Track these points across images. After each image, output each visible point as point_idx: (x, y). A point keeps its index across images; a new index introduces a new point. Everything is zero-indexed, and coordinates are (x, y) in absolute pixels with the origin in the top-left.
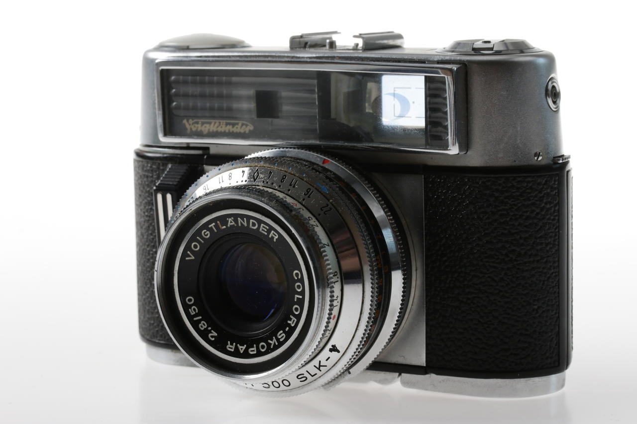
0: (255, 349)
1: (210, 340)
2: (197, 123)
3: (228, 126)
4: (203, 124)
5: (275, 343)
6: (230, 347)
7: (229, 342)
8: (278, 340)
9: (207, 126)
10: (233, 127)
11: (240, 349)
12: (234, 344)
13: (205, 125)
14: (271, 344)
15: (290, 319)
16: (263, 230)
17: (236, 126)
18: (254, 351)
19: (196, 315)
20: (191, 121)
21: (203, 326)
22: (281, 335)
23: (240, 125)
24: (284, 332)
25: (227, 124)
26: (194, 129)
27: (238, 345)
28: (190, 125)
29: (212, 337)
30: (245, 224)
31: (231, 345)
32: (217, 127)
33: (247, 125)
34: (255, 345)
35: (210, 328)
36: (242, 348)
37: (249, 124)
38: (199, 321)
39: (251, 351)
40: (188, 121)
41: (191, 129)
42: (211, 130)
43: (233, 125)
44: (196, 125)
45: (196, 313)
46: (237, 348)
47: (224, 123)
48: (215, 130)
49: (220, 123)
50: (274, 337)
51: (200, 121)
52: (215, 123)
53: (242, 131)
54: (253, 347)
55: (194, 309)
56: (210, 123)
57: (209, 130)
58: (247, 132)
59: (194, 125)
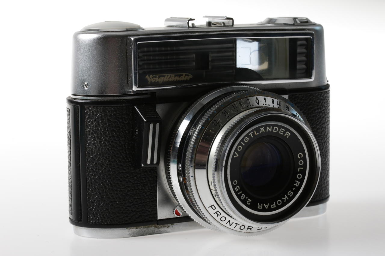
0: (274, 205)
1: (248, 205)
2: (156, 77)
3: (176, 77)
4: (159, 77)
5: (286, 198)
6: (260, 207)
7: (259, 204)
8: (288, 196)
9: (162, 78)
10: (179, 77)
11: (266, 207)
12: (262, 204)
13: (161, 78)
14: (284, 200)
15: (296, 183)
16: (281, 132)
17: (182, 77)
18: (274, 206)
19: (239, 191)
20: (151, 76)
21: (243, 197)
22: (290, 193)
23: (184, 75)
24: (292, 191)
25: (175, 76)
26: (153, 81)
27: (264, 205)
28: (150, 78)
29: (249, 203)
30: (270, 130)
31: (260, 205)
32: (169, 78)
33: (188, 76)
34: (274, 203)
35: (247, 198)
36: (266, 206)
37: (190, 75)
38: (241, 195)
39: (273, 206)
40: (149, 76)
41: (151, 81)
42: (165, 81)
43: (180, 76)
44: (155, 78)
45: (239, 190)
46: (263, 207)
47: (174, 76)
48: (167, 80)
49: (171, 75)
50: (286, 196)
51: (157, 76)
52: (168, 76)
53: (185, 79)
54: (273, 204)
55: (238, 188)
56: (164, 76)
57: (163, 80)
58: (188, 79)
59: (153, 78)
